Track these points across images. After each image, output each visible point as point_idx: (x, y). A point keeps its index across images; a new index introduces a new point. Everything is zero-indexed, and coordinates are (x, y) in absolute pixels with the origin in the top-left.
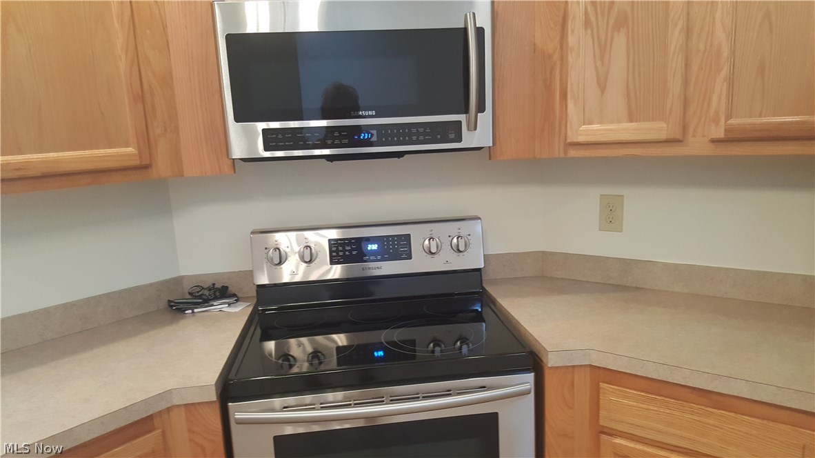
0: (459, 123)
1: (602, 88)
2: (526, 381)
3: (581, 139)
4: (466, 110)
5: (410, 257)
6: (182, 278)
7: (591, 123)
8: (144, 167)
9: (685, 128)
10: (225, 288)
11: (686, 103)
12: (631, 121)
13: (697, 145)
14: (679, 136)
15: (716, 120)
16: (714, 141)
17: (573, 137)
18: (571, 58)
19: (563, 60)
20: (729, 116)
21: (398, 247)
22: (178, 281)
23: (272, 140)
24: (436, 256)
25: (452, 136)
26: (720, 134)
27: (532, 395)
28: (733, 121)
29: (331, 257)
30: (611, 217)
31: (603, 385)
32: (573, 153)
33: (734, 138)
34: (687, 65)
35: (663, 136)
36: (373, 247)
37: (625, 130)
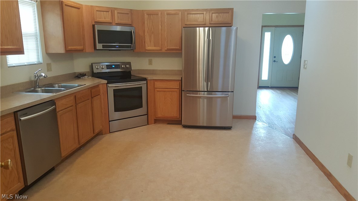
1: (150, 42)
2: (145, 82)
3: (148, 49)
4: (132, 44)
5: (119, 68)
6: (76, 72)
7: (149, 47)
8: (82, 50)
9: (162, 48)
10: (85, 74)
11: (162, 45)
12: (155, 47)
13: (164, 51)
15: (166, 47)
16: (166, 50)
17: (146, 49)
18: (146, 37)
19: (144, 37)
20: (167, 47)
21: (117, 66)
22: (75, 73)
23: (103, 46)
24: (124, 68)
25: (130, 47)
26: (166, 49)
27: (146, 84)
28: (168, 48)
29: (107, 68)
30: (150, 63)
31: (155, 82)
32: (147, 51)
33: (168, 50)
34: (162, 40)
35: (159, 49)
36: (113, 66)
37: (154, 48)
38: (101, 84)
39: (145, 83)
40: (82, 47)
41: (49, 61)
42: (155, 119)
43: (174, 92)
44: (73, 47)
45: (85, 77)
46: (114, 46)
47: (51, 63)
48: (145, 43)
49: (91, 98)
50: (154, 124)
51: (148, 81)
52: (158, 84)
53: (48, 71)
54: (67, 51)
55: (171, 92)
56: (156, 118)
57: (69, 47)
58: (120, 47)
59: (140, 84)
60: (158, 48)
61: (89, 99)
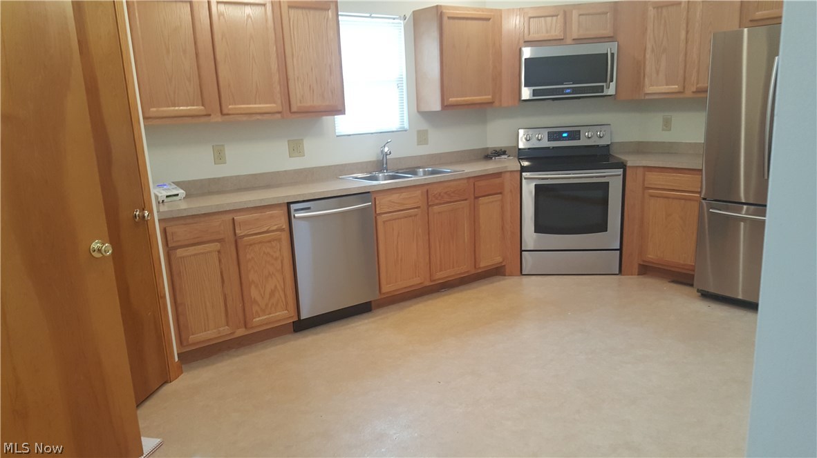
0: (603, 86)
1: (658, 74)
2: (620, 171)
3: (649, 92)
4: (606, 81)
5: (579, 139)
7: (652, 86)
8: (492, 103)
9: (684, 88)
10: (505, 152)
11: (684, 79)
12: (667, 85)
13: (688, 94)
14: (682, 90)
15: (693, 85)
16: (693, 92)
17: (646, 91)
19: (645, 63)
20: (697, 84)
21: (575, 135)
23: (535, 93)
24: (591, 139)
25: (600, 91)
26: (695, 90)
27: (622, 176)
28: (698, 86)
29: (548, 139)
30: (667, 125)
31: (647, 173)
32: (647, 97)
33: (698, 91)
34: (685, 66)
35: (677, 91)
36: (565, 135)
37: (664, 88)
38: (508, 171)
39: (620, 175)
40: (490, 97)
41: (424, 126)
42: (642, 263)
43: (690, 200)
44: (463, 99)
45: (503, 157)
46: (561, 91)
47: (427, 131)
48: (644, 76)
49: (473, 197)
50: (636, 277)
51: (628, 169)
52: (654, 179)
53: (418, 145)
54: (447, 106)
55: (683, 201)
56: (644, 261)
57: (450, 99)
58: (575, 90)
59: (604, 177)
60: (675, 87)
61: (466, 200)
